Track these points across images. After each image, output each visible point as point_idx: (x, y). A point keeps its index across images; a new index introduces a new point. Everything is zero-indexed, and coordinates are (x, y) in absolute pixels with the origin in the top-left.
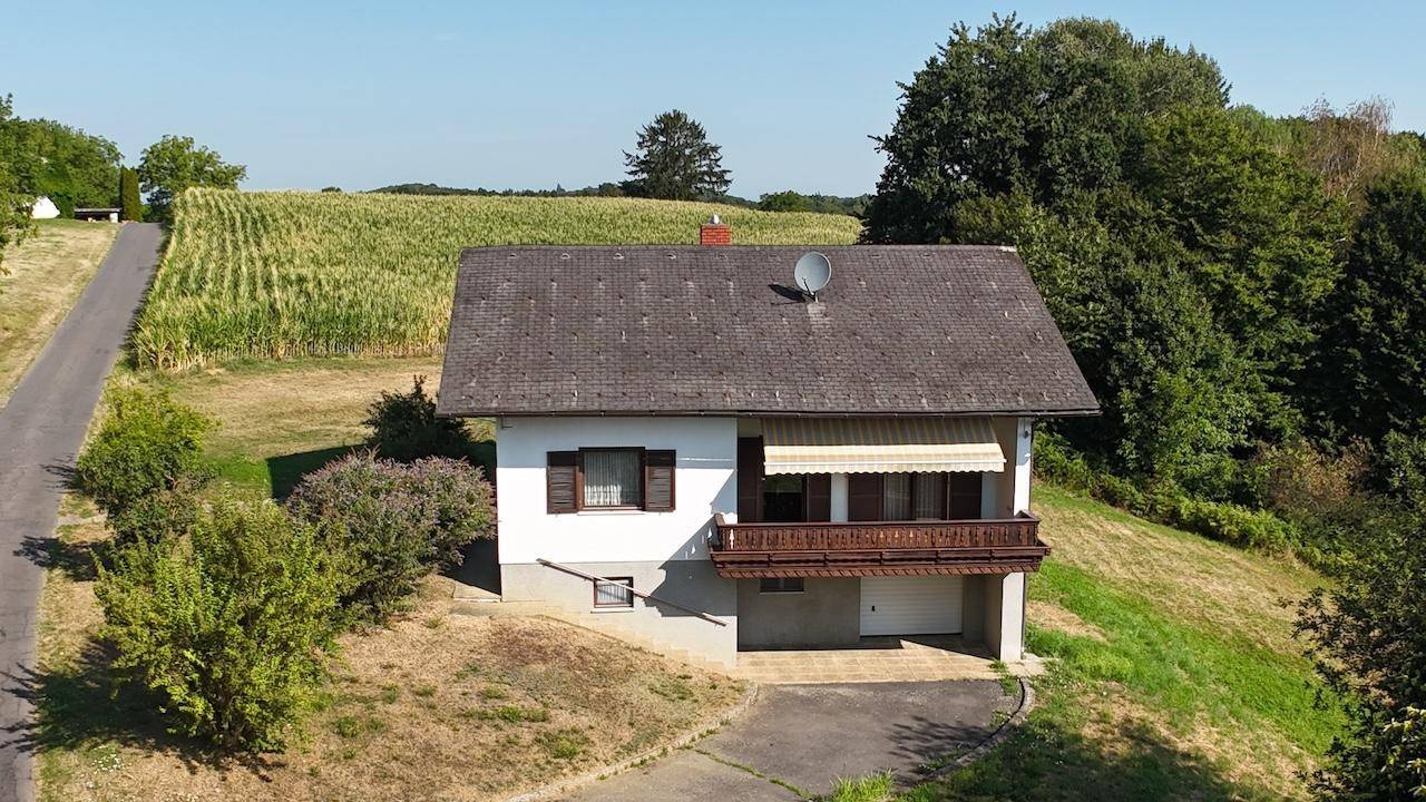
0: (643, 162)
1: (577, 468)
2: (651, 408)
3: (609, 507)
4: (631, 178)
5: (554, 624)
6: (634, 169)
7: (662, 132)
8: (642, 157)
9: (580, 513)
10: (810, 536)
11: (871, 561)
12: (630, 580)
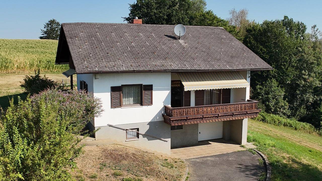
0: (46, 32)
1: (121, 92)
2: (150, 69)
3: (129, 105)
4: (43, 36)
5: (119, 146)
6: (43, 33)
7: (50, 24)
8: (45, 31)
9: (122, 107)
10: (198, 110)
11: (215, 117)
12: (138, 129)
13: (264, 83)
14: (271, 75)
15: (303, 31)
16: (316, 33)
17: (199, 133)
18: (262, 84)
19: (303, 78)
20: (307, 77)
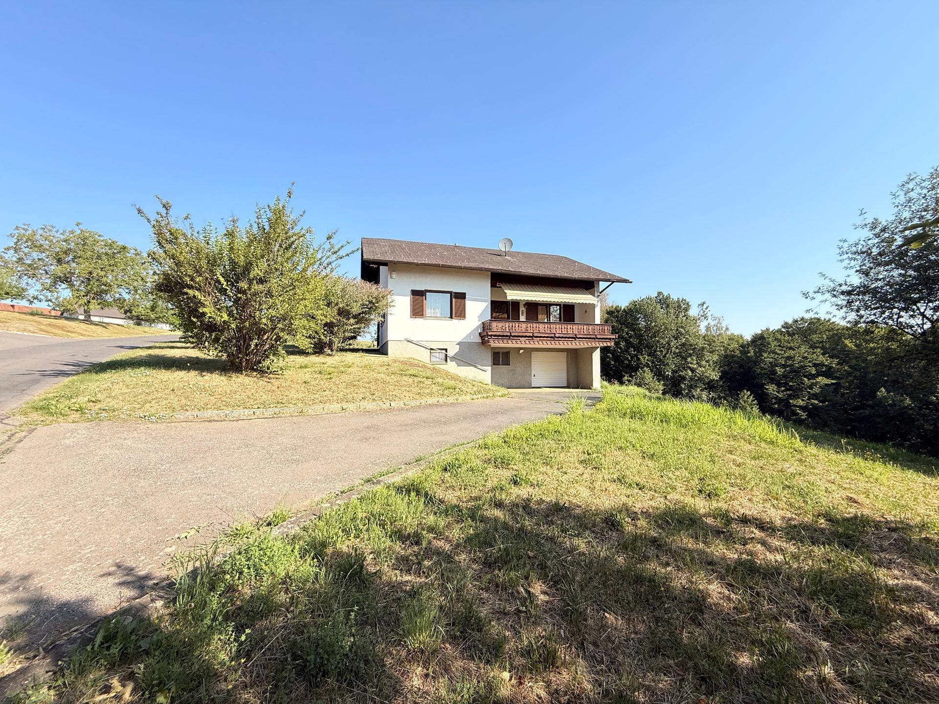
1: (424, 298)
2: (461, 266)
3: (436, 318)
9: (423, 318)
10: (526, 326)
11: (550, 337)
12: (446, 350)
13: (633, 374)
14: (642, 364)
15: (686, 310)
16: (706, 313)
17: (533, 375)
18: (631, 376)
19: (689, 368)
20: (695, 366)
